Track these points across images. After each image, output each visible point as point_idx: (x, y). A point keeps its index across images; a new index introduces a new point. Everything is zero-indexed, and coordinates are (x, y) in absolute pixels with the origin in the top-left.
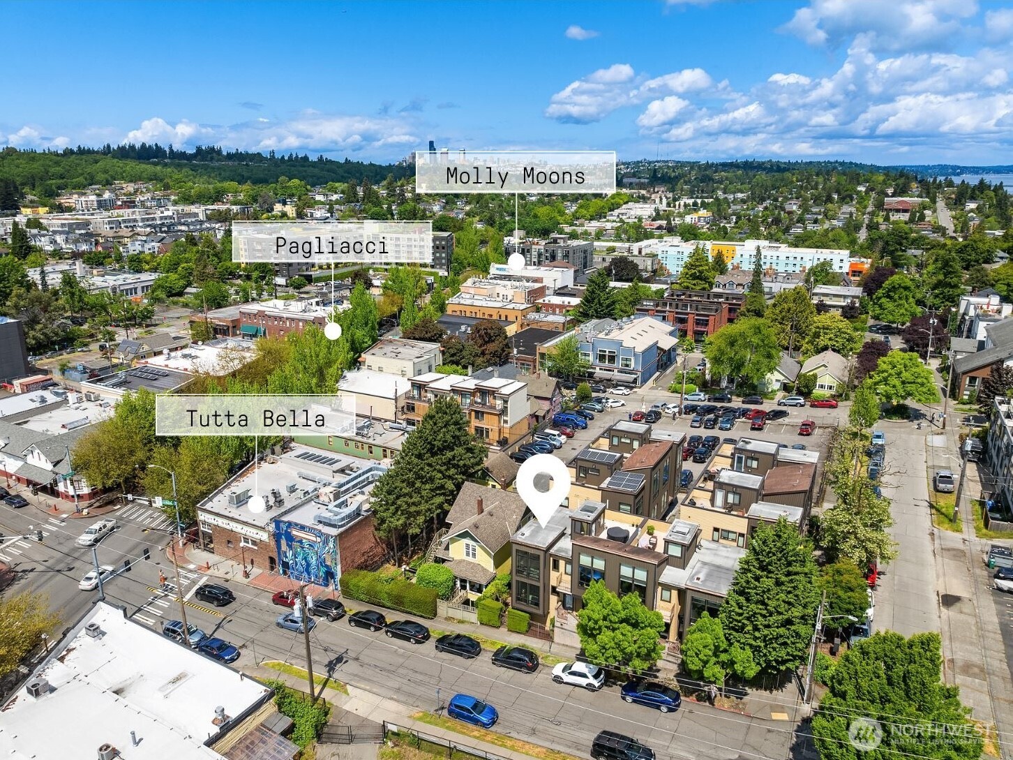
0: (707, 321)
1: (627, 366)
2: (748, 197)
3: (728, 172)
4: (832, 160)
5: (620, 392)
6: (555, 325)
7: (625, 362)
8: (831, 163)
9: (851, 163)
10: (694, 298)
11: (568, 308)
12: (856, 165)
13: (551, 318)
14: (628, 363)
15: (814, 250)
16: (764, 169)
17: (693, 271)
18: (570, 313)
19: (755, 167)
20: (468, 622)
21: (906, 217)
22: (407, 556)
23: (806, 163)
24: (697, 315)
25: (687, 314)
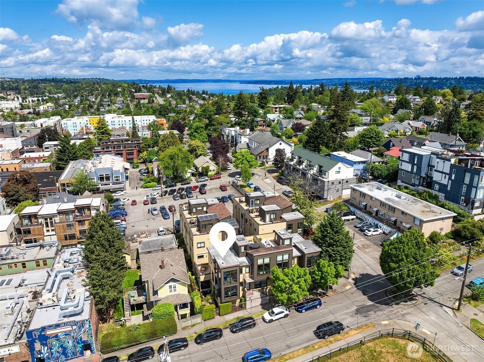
0: (133, 152)
1: (117, 180)
2: (66, 96)
3: (46, 84)
4: (94, 78)
5: (120, 194)
6: (44, 168)
7: (116, 178)
8: (94, 79)
9: (103, 79)
10: (115, 143)
11: (43, 158)
12: (106, 80)
13: (37, 165)
14: (118, 178)
15: (140, 117)
16: (64, 82)
17: (102, 130)
18: (46, 161)
19: (59, 81)
20: (197, 324)
21: (146, 101)
22: (105, 315)
23: (82, 79)
24: (128, 150)
25: (122, 151)
